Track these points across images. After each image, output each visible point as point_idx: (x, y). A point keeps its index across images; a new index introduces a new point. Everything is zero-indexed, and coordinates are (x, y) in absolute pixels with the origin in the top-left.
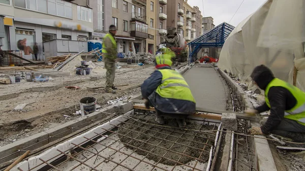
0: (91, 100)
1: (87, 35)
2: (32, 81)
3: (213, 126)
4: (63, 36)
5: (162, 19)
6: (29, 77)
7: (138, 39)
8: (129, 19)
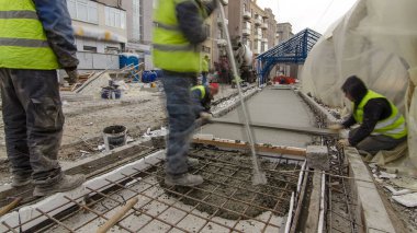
0: (119, 129)
1: (119, 46)
3: (293, 165)
4: (85, 48)
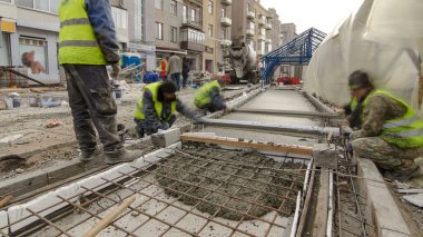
1: (121, 46)
2: (37, 106)
3: (299, 164)
5: (224, 25)
6: (33, 101)
7: (191, 52)
8: (178, 25)
